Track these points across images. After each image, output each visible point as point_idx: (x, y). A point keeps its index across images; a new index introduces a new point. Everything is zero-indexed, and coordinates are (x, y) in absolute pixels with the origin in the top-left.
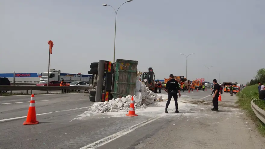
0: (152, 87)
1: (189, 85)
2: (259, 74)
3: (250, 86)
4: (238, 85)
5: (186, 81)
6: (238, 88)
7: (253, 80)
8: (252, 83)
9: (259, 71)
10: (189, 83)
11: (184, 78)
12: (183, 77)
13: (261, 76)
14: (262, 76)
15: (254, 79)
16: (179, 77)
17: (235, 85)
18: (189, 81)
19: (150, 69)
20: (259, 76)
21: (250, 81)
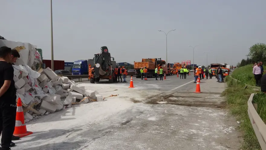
0: (108, 74)
1: (168, 70)
2: (252, 51)
3: (241, 67)
4: (228, 67)
5: (165, 64)
6: (227, 70)
7: (244, 60)
8: (244, 63)
9: (253, 47)
10: (168, 66)
11: (161, 61)
12: (160, 59)
13: (254, 54)
14: (256, 54)
15: (246, 59)
16: (154, 60)
17: (225, 66)
18: (168, 64)
19: (104, 48)
20: (252, 54)
21: (241, 61)
